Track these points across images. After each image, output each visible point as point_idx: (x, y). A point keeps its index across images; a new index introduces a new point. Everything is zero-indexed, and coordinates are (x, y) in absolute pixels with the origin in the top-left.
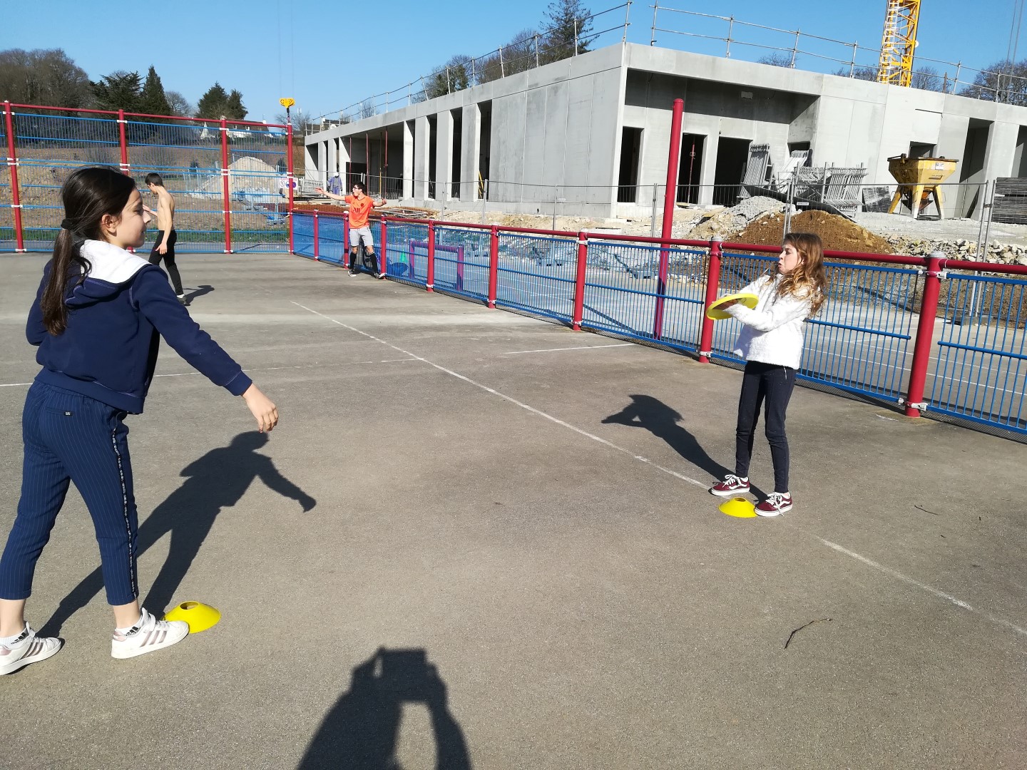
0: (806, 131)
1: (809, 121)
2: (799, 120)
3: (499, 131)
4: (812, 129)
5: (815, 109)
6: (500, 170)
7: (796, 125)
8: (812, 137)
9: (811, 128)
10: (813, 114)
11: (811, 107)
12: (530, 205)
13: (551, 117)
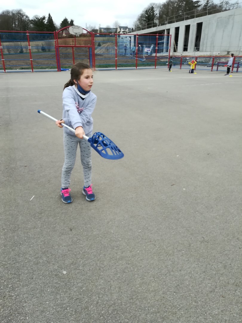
3: (205, 31)
6: (205, 42)
12: (216, 52)
13: (226, 27)
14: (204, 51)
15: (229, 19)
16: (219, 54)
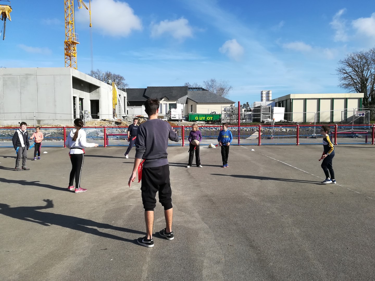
0: (97, 97)
1: (97, 94)
7: (92, 94)
8: (99, 98)
10: (99, 92)
11: (97, 89)
12: (12, 121)
13: (24, 88)
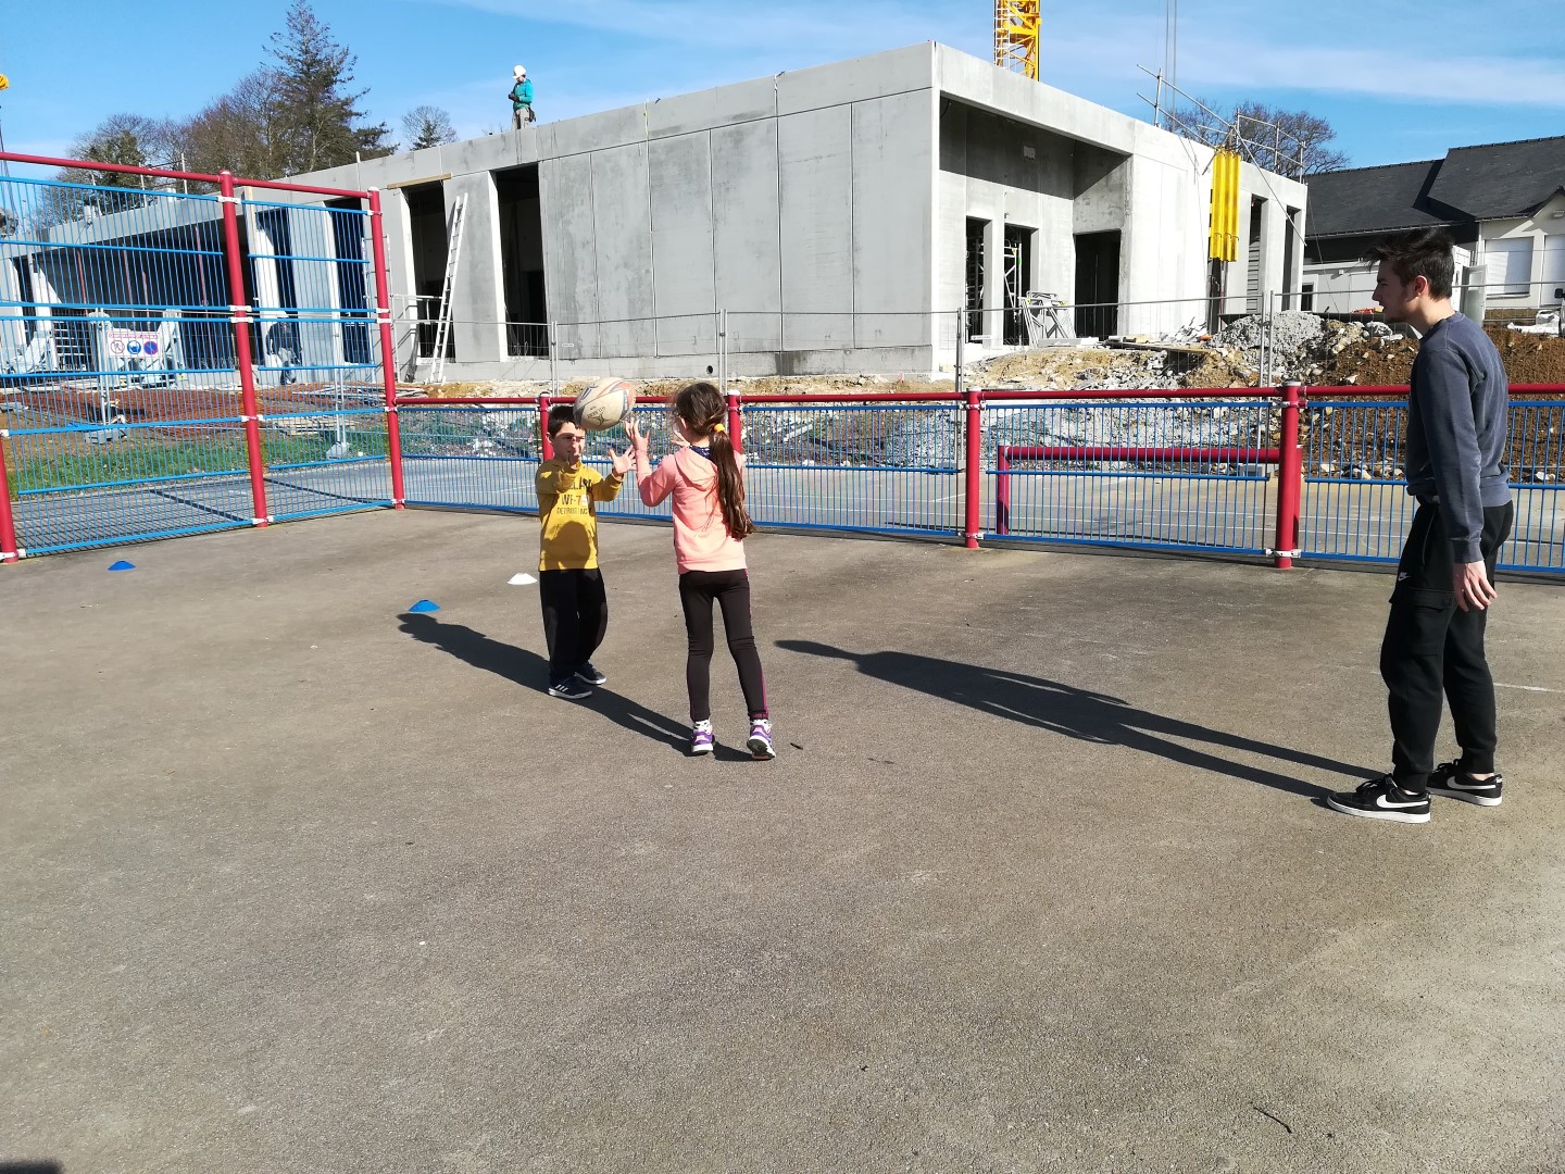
0: (1110, 213)
1: (1115, 197)
2: (1092, 194)
3: (569, 223)
4: (1123, 208)
5: (1124, 175)
6: (580, 297)
7: (1088, 204)
8: (1123, 222)
9: (1120, 208)
10: (1122, 184)
11: (1116, 173)
12: (685, 361)
13: (728, 189)
14: (587, 351)
15: (738, 139)
16: (710, 369)
